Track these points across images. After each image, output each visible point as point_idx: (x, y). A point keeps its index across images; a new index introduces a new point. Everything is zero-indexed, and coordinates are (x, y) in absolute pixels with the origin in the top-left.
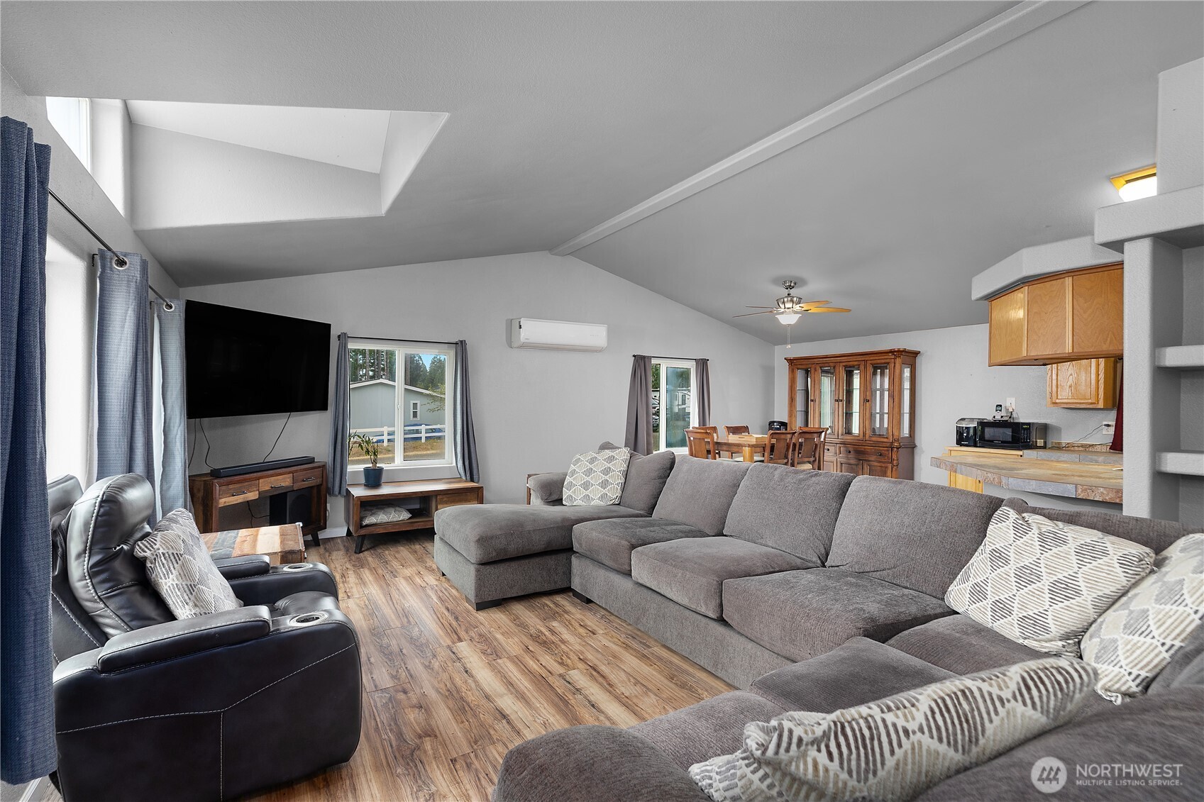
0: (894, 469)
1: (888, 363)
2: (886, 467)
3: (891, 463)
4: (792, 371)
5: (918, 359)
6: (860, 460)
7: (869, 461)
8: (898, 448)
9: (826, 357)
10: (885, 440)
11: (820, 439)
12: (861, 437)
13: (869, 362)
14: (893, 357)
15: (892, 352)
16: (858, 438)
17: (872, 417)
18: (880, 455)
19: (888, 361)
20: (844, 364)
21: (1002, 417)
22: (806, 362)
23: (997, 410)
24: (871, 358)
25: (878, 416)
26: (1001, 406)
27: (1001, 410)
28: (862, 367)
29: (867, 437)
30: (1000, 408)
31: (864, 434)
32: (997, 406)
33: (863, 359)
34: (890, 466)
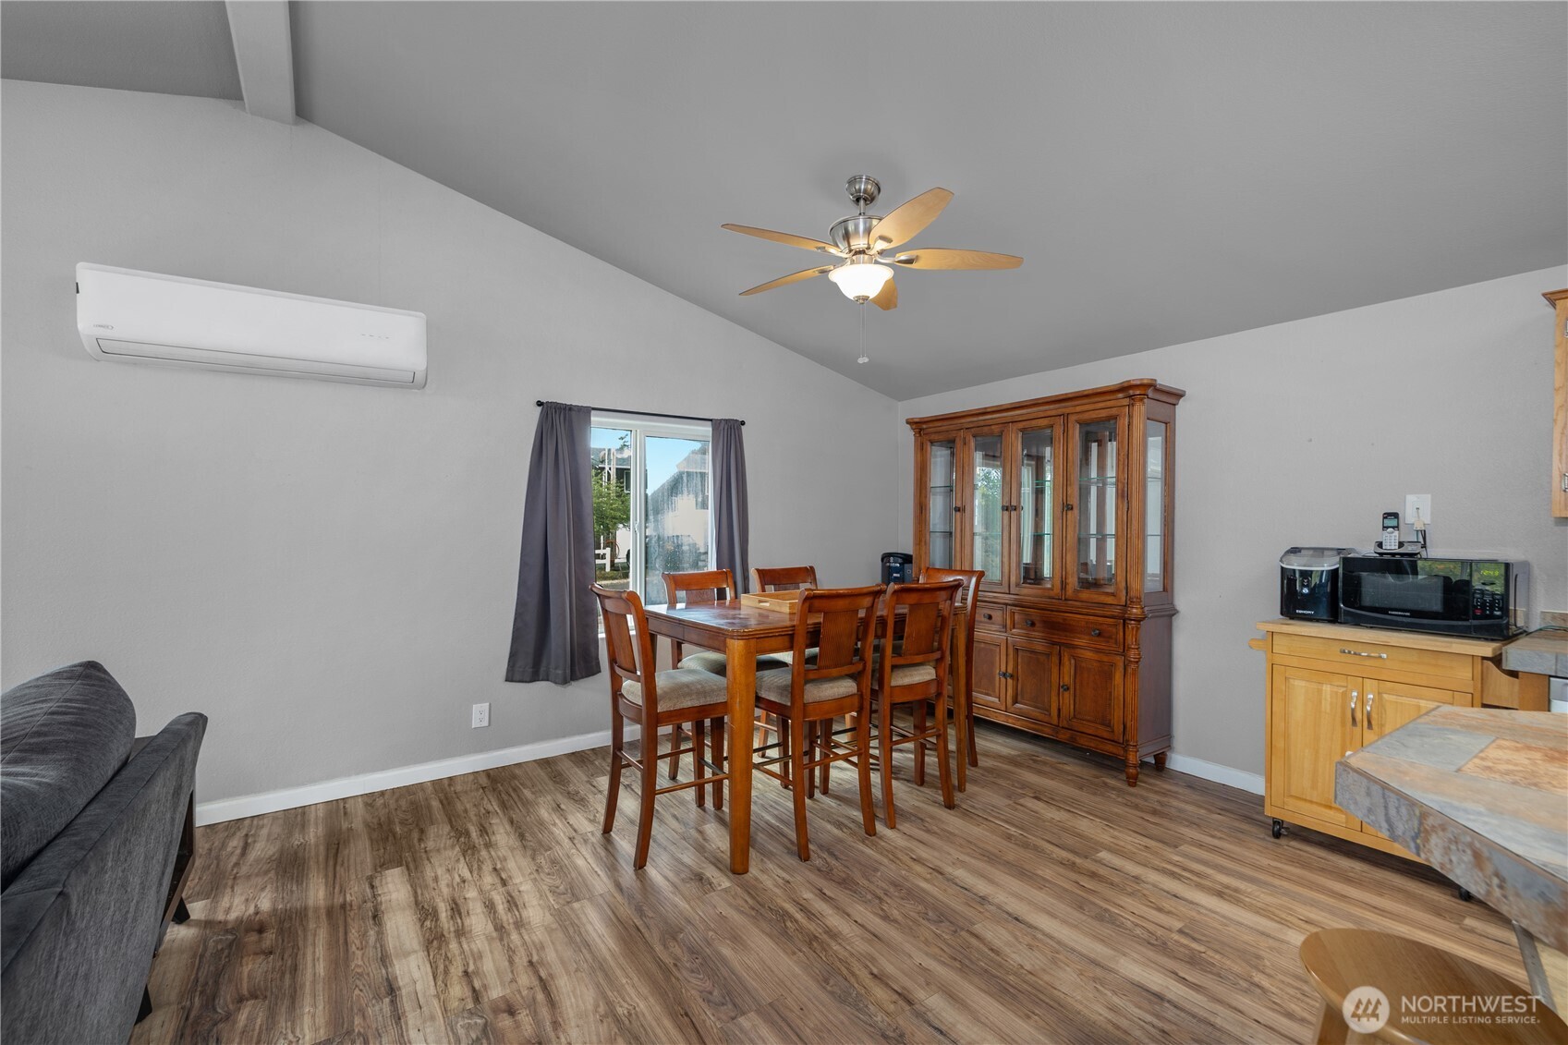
0: (1130, 670)
1: (1115, 418)
2: (1112, 665)
3: (1124, 653)
4: (921, 449)
5: (1182, 408)
6: (1054, 643)
7: (1075, 647)
8: (1138, 621)
9: (984, 412)
10: (1110, 600)
11: (952, 603)
12: (1057, 590)
13: (1073, 418)
14: (1126, 401)
15: (1125, 389)
16: (1052, 593)
17: (1082, 542)
18: (1099, 635)
19: (1114, 411)
20: (1021, 425)
21: (1401, 544)
22: (945, 426)
23: (1385, 528)
24: (1078, 409)
25: (1093, 542)
26: (1396, 515)
27: (1396, 527)
28: (1058, 431)
29: (1070, 592)
30: (1394, 523)
31: (1064, 585)
32: (1387, 515)
33: (1060, 412)
34: (1119, 661)
